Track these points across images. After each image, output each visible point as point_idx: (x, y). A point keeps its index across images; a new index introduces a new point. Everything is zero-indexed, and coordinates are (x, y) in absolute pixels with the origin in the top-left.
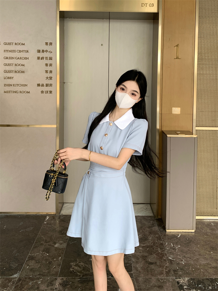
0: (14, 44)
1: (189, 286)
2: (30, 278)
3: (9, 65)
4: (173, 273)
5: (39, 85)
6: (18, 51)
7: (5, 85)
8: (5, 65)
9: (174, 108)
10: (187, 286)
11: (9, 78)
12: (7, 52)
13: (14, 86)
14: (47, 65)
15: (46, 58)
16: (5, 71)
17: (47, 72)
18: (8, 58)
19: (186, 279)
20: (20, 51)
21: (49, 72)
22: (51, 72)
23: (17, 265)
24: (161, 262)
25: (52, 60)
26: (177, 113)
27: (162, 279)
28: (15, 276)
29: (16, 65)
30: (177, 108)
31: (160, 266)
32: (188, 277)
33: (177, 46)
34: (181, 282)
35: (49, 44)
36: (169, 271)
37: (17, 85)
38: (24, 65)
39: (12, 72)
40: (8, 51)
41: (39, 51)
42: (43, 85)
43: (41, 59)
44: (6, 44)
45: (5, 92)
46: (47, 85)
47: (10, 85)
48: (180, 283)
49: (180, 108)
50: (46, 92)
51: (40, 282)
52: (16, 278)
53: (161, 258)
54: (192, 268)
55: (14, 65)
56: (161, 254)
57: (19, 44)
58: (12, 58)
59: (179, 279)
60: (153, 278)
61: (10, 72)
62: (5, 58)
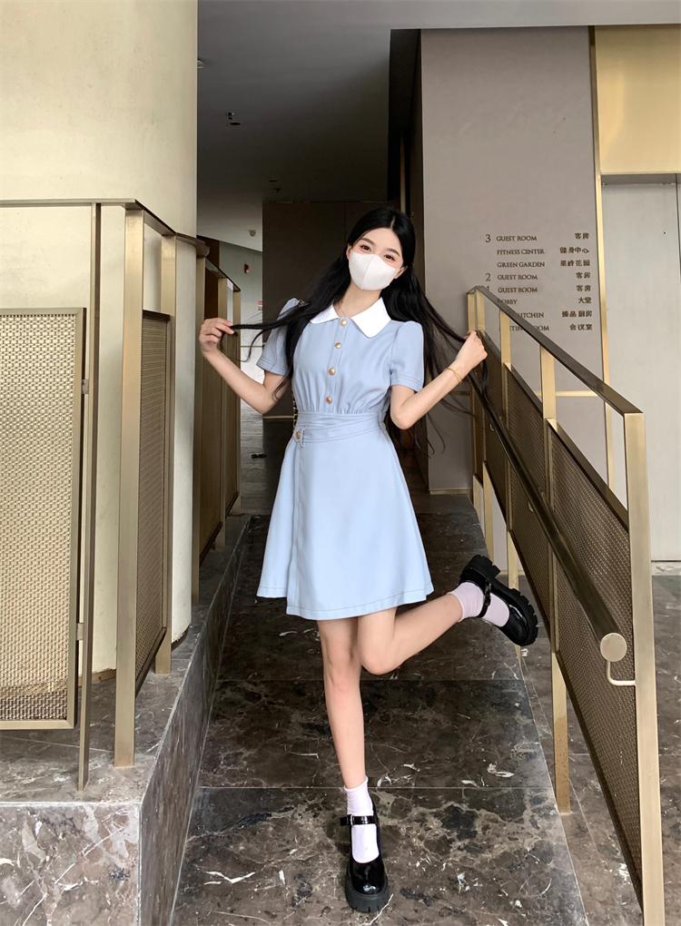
0: (516, 239)
3: (507, 277)
5: (565, 314)
6: (524, 252)
12: (503, 253)
14: (579, 275)
15: (578, 262)
16: (500, 290)
17: (579, 288)
18: (506, 265)
20: (528, 252)
22: (588, 288)
25: (589, 265)
29: (520, 277)
35: (582, 236)
38: (536, 277)
39: (513, 290)
40: (506, 252)
41: (563, 250)
42: (573, 314)
43: (569, 265)
44: (500, 239)
46: (581, 314)
50: (580, 328)
55: (517, 277)
57: (526, 238)
58: (513, 265)
61: (509, 290)
62: (499, 265)
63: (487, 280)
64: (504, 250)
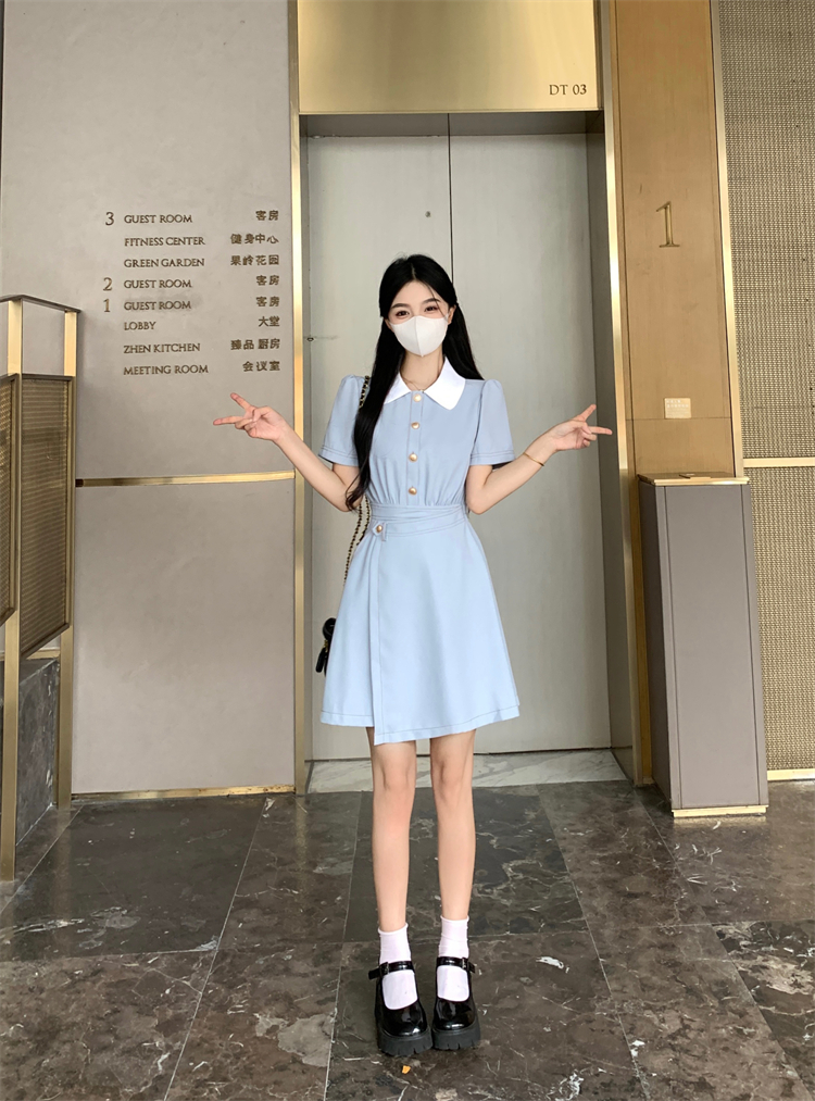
0: (157, 219)
1: (754, 938)
2: (253, 950)
3: (140, 284)
4: (703, 913)
5: (236, 345)
7: (128, 349)
8: (128, 284)
9: (672, 400)
10: (750, 940)
11: (140, 326)
13: (156, 349)
14: (261, 280)
15: (261, 259)
16: (128, 306)
17: (261, 301)
19: (746, 925)
20: (177, 241)
21: (268, 301)
22: (275, 301)
23: (204, 922)
24: (665, 890)
25: (277, 263)
26: (681, 417)
27: (670, 930)
28: (206, 947)
29: (163, 284)
30: (679, 400)
31: (662, 900)
32: (751, 920)
33: (666, 208)
34: (731, 931)
35: (267, 215)
36: (692, 909)
37: (165, 347)
38: (188, 284)
40: (139, 241)
41: (237, 239)
42: (249, 345)
43: (245, 264)
45: (126, 371)
46: (263, 344)
47: (146, 349)
48: (727, 936)
49: (688, 401)
50: (260, 367)
51: (290, 957)
52: (210, 951)
53: (664, 881)
54: (761, 901)
55: (157, 284)
56: (664, 872)
57: (174, 219)
59: (723, 927)
60: (641, 928)
61: (143, 306)
62: (127, 263)
63: (106, 289)
64: (137, 240)
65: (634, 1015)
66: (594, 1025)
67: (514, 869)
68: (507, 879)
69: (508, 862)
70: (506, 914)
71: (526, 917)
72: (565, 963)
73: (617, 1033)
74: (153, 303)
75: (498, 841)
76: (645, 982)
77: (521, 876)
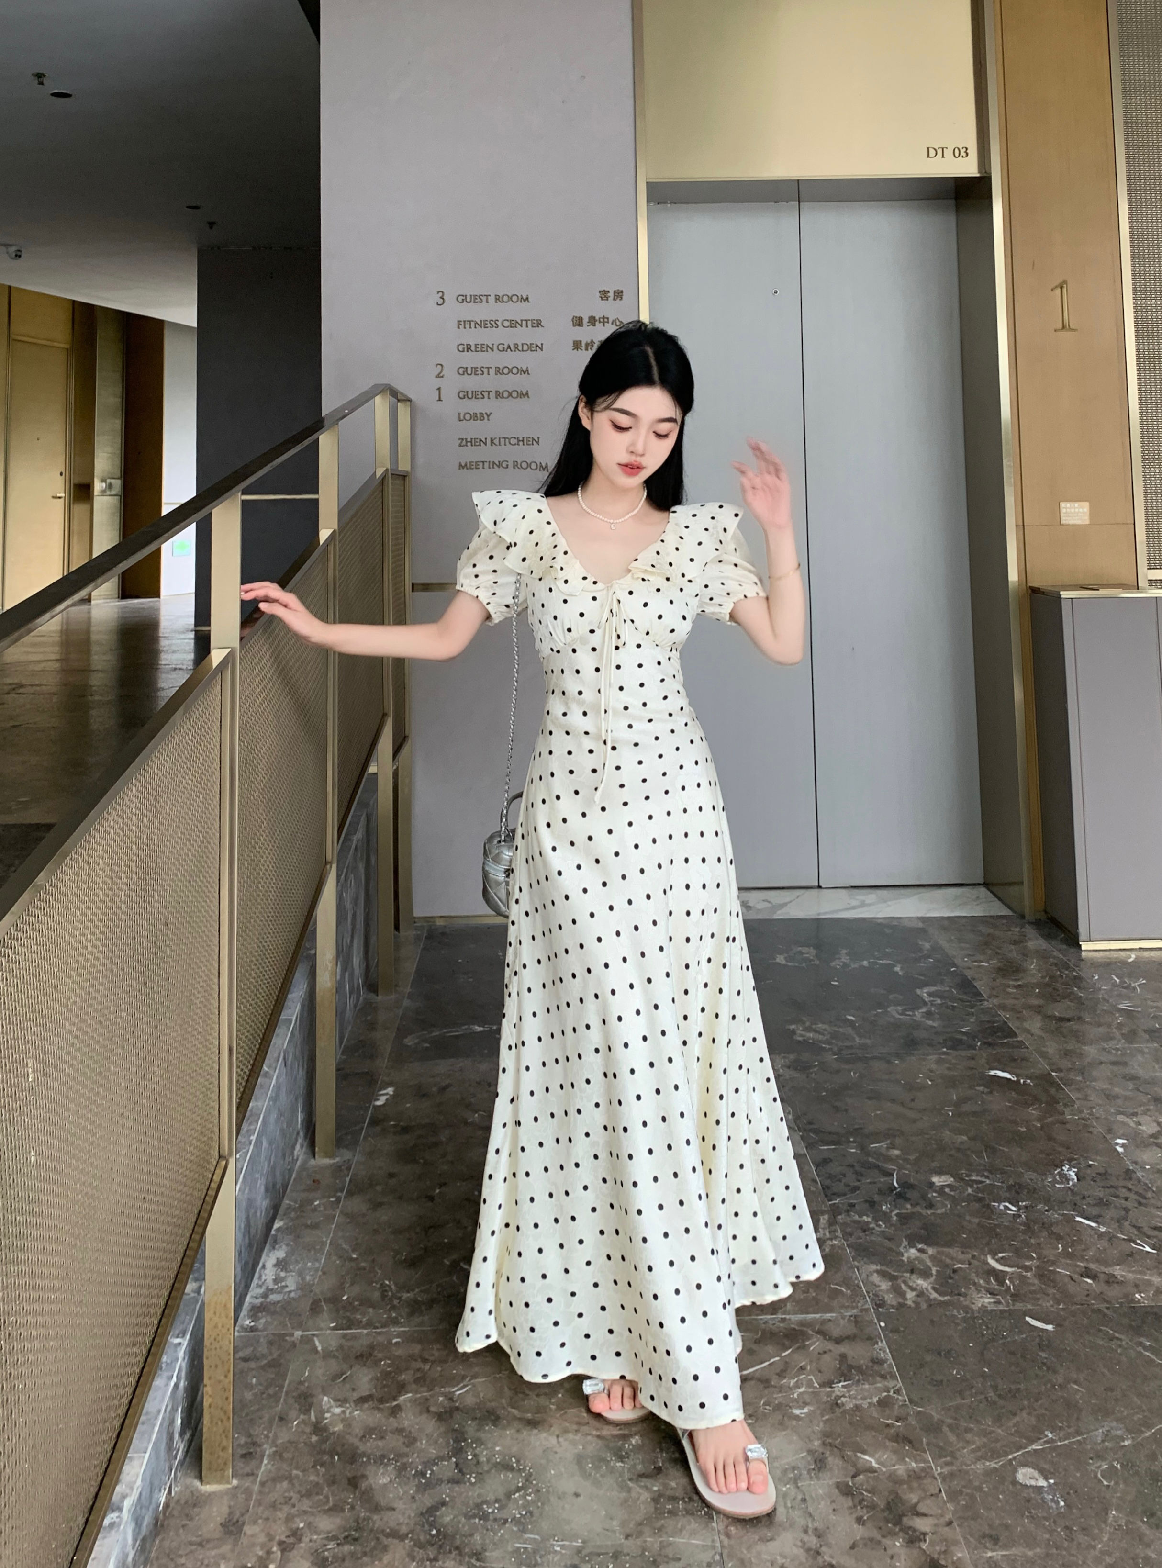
3: (475, 371)
4: (1146, 1036)
6: (506, 324)
7: (464, 442)
8: (461, 371)
9: (1068, 504)
11: (475, 417)
12: (467, 326)
13: (492, 443)
16: (461, 395)
18: (473, 348)
20: (513, 324)
24: (1098, 1015)
26: (1078, 522)
27: (1116, 1049)
29: (499, 371)
30: (1076, 504)
31: (1097, 1024)
33: (1062, 287)
35: (611, 294)
37: (502, 441)
38: (526, 372)
39: (486, 394)
40: (473, 324)
41: (578, 322)
44: (463, 299)
45: (460, 465)
47: (481, 442)
49: (1086, 504)
55: (492, 371)
57: (510, 299)
58: (483, 348)
60: (1085, 1048)
61: (476, 395)
62: (461, 349)
63: (438, 376)
64: (470, 321)
65: (1106, 1119)
66: (1068, 1126)
67: (930, 994)
68: (925, 1003)
69: (921, 987)
70: (936, 1033)
71: (959, 1036)
72: (1017, 1076)
73: (1095, 1133)
74: (489, 392)
75: (902, 969)
76: (1107, 1092)
77: (939, 1001)
